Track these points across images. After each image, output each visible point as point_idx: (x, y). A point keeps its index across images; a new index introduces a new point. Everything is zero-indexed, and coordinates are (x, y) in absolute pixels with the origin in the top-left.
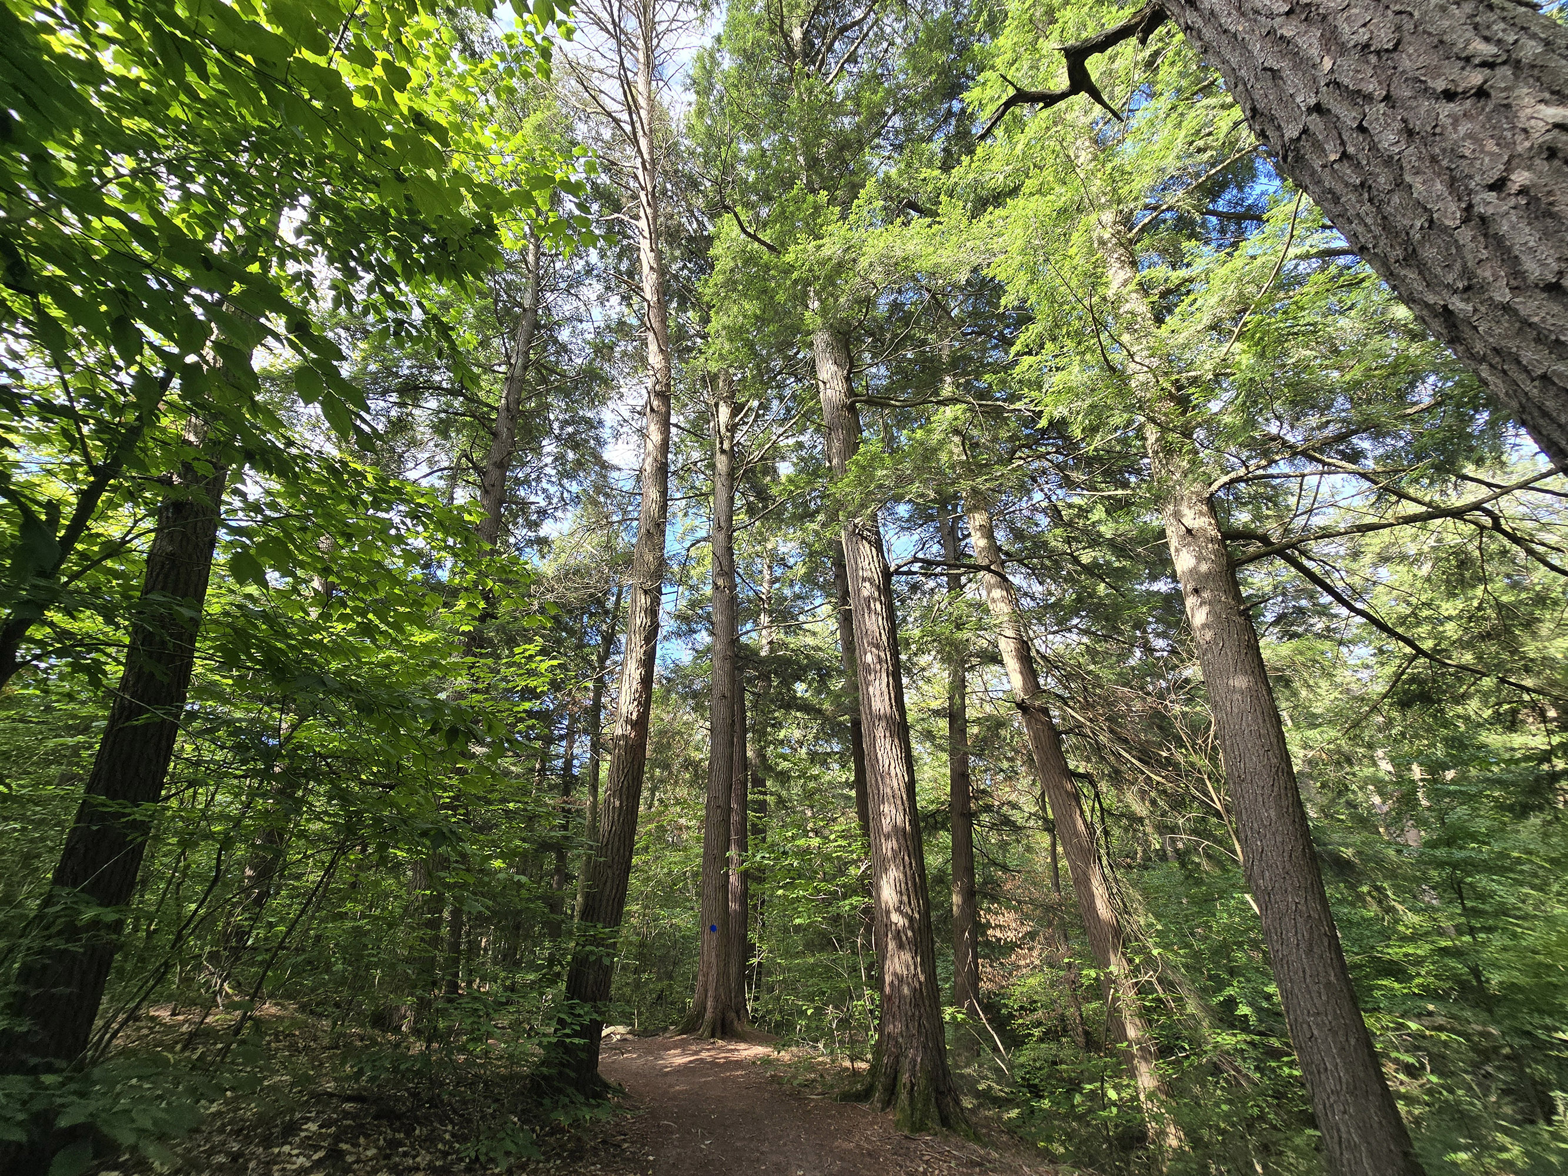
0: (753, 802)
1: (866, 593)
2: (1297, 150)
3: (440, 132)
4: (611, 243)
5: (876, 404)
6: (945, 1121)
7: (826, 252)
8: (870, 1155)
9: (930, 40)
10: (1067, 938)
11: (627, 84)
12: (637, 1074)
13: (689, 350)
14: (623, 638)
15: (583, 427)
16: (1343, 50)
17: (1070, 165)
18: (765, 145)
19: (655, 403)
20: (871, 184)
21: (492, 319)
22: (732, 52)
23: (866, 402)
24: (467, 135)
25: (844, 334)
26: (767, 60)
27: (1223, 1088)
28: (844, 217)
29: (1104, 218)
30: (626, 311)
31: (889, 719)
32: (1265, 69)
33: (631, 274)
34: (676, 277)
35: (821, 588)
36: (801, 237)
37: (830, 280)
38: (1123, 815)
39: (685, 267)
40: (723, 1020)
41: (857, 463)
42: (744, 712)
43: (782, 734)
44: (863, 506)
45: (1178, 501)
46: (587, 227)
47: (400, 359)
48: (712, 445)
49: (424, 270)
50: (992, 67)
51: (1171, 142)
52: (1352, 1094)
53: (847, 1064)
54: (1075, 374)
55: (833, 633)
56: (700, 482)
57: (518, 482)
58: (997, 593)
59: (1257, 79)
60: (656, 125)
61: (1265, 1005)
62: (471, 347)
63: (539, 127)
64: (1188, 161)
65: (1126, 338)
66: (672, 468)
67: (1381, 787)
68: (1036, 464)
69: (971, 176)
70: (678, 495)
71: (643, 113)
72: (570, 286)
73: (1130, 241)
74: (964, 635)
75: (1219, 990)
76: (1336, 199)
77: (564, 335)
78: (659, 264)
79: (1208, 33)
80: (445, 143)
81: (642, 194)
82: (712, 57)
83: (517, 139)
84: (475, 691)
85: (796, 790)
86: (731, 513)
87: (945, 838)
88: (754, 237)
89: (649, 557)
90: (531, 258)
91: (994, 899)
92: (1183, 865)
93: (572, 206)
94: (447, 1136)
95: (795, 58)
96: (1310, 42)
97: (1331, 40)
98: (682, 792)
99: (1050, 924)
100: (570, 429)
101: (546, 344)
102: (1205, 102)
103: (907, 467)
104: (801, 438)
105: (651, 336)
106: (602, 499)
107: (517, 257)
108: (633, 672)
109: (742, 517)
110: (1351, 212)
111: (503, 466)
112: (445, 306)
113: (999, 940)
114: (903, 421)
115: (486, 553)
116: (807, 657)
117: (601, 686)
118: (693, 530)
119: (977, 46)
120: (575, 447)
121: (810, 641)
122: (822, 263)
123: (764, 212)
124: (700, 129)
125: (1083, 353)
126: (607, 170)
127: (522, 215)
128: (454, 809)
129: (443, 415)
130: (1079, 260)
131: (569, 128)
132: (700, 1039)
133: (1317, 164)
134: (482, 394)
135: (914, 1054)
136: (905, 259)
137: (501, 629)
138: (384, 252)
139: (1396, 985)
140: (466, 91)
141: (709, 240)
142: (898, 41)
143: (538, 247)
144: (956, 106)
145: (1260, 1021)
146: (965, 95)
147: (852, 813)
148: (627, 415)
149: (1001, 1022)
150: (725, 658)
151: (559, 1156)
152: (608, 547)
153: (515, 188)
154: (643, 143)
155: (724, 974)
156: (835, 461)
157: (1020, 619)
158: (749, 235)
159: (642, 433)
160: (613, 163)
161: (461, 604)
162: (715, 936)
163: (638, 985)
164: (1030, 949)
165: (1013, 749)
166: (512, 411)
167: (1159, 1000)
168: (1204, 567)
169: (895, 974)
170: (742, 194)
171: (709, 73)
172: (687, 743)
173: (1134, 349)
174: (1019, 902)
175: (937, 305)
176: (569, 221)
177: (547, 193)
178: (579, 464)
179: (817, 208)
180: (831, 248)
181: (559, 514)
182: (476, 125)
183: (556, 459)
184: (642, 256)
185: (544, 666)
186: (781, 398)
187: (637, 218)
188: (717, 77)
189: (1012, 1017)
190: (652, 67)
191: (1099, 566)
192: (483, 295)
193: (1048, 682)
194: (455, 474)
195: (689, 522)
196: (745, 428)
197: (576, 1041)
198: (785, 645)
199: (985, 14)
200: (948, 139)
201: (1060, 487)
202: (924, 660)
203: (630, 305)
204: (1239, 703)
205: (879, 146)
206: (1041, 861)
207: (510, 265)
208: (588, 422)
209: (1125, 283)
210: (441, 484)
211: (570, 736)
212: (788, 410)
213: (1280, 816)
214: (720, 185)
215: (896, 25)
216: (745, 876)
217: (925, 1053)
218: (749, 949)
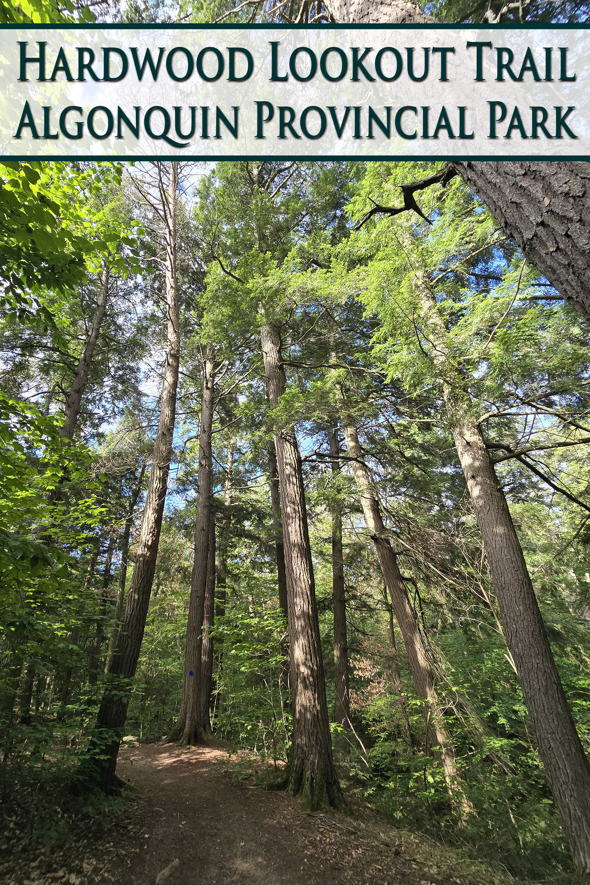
0: (218, 592)
1: (287, 472)
2: (531, 245)
3: (55, 208)
4: (150, 272)
5: (294, 366)
6: (332, 803)
7: (270, 284)
8: (286, 828)
9: (326, 179)
10: (400, 676)
11: (163, 191)
12: (141, 771)
13: (191, 332)
14: (145, 494)
15: (128, 371)
16: (555, 194)
17: (400, 246)
18: (236, 226)
19: (170, 360)
20: (294, 251)
21: (79, 310)
22: (220, 178)
23: (289, 365)
24: (71, 210)
25: (278, 327)
26: (239, 184)
27: (495, 774)
28: (279, 266)
29: (418, 274)
30: (156, 309)
31: (300, 546)
32: (512, 202)
33: (160, 289)
34: (185, 292)
35: (261, 466)
36: (256, 275)
37: (271, 298)
38: (431, 602)
39: (190, 287)
40: (196, 733)
41: (284, 399)
42: (214, 538)
43: (236, 552)
44: (287, 423)
45: (462, 426)
46: (137, 263)
47: (23, 330)
48: (202, 385)
49: (40, 282)
50: (359, 195)
51: (452, 238)
52: (575, 784)
53: (272, 762)
54: (404, 355)
55: (267, 492)
56: (194, 405)
57: (88, 401)
58: (360, 473)
59: (508, 207)
60: (177, 212)
61: (514, 717)
62: (65, 325)
63: (113, 210)
64: (461, 248)
65: (431, 337)
66: (178, 396)
67: (569, 585)
68: (380, 402)
69: (347, 249)
70: (181, 412)
71: (171, 206)
72: (125, 294)
73: (432, 286)
74: (342, 496)
75: (488, 708)
76: (554, 271)
77: (120, 320)
78: (176, 285)
79: (480, 183)
80: (58, 214)
81: (168, 248)
82: (209, 180)
83: (100, 215)
84: (53, 526)
85: (244, 584)
86: (211, 422)
87: (329, 615)
88: (230, 274)
89: (163, 448)
90: (104, 278)
91: (358, 652)
92: (466, 632)
93: (129, 252)
94: (12, 825)
95: (254, 183)
96: (537, 190)
97: (548, 189)
98: (176, 586)
99: (390, 667)
100: (120, 373)
101: (110, 325)
102: (469, 219)
103: (312, 402)
104: (252, 383)
105: (170, 324)
106: (137, 413)
107: (96, 277)
108: (151, 515)
109: (217, 425)
110: (562, 279)
111: (79, 392)
112: (52, 301)
113: (361, 677)
114: (308, 376)
115: (65, 444)
116: (252, 506)
117: (130, 522)
118: (188, 431)
119: (350, 184)
120: (123, 382)
121: (253, 496)
122: (267, 290)
123: (235, 261)
124: (202, 216)
125: (409, 344)
126: (149, 234)
127: (100, 255)
128: (35, 599)
129: (46, 362)
130: (406, 295)
131: (130, 211)
132: (181, 746)
133: (543, 253)
134: (71, 352)
135: (313, 758)
136: (312, 290)
137: (71, 488)
138: (17, 271)
139: (584, 703)
140: (73, 187)
141: (204, 274)
142: (309, 179)
143: (108, 273)
144: (339, 213)
145: (511, 727)
146: (344, 208)
147: (276, 599)
148: (153, 365)
149: (362, 729)
150: (204, 507)
151: (86, 836)
152: (139, 440)
153: (97, 240)
154: (170, 221)
155: (197, 702)
156: (271, 397)
157: (373, 487)
158: (226, 272)
159: (162, 377)
160: (153, 231)
161: (48, 473)
162: (192, 678)
163: (143, 709)
164: (379, 683)
165: (369, 563)
166: (87, 361)
167: (457, 719)
168: (477, 464)
169: (302, 705)
170: (223, 251)
171: (208, 189)
172: (180, 556)
173: (435, 343)
174: (372, 654)
175: (328, 315)
176: (126, 260)
177: (115, 244)
178: (125, 392)
179: (265, 261)
180: (272, 282)
181: (111, 420)
182: (77, 206)
183: (111, 389)
184: (167, 280)
185: (96, 512)
186: (241, 361)
187: (165, 260)
188: (212, 190)
189: (368, 725)
190: (176, 182)
191: (415, 458)
192: (75, 297)
193: (388, 524)
194: (50, 396)
195: (186, 427)
196: (221, 375)
197: (102, 757)
198: (238, 499)
199: (355, 168)
200: (334, 229)
201: (394, 414)
202: (318, 509)
203: (158, 306)
204: (500, 543)
205: (298, 231)
206: (384, 628)
207: (92, 282)
208: (131, 369)
209: (430, 308)
210: (42, 401)
211: (110, 550)
212: (245, 366)
213: (526, 610)
214: (211, 246)
215: (307, 171)
216: (212, 640)
217: (320, 757)
218: (212, 685)
